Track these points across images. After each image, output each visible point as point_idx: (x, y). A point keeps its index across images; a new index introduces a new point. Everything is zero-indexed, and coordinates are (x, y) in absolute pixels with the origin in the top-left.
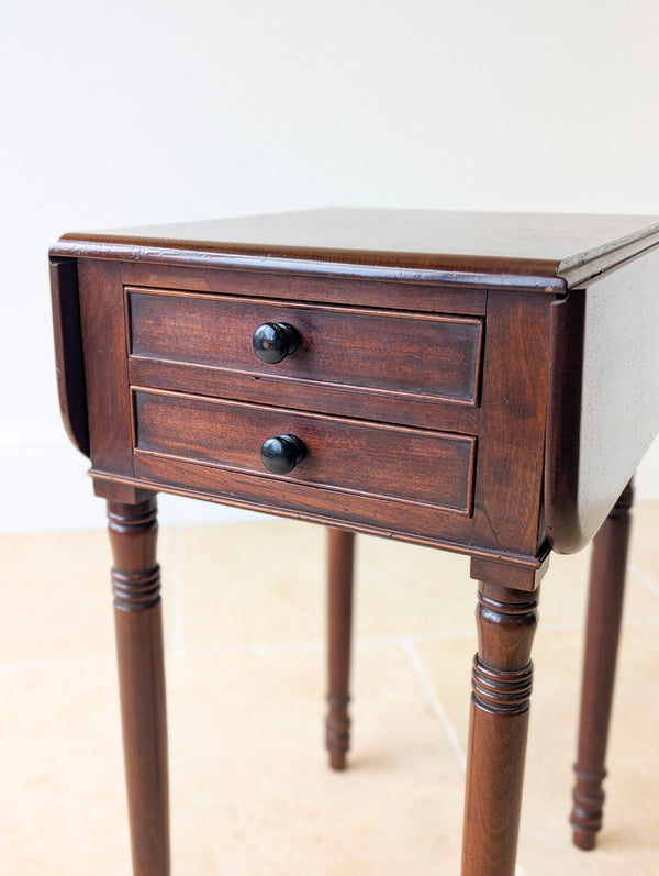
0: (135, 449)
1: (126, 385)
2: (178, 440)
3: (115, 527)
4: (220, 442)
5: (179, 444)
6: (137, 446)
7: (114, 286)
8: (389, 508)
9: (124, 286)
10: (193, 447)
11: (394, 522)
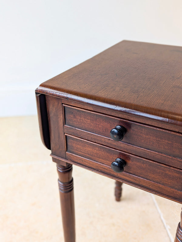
0: (67, 152)
1: (63, 133)
2: (81, 152)
3: (59, 170)
4: (95, 155)
5: (81, 153)
6: (67, 151)
7: (58, 103)
8: (155, 185)
9: (62, 104)
10: (86, 155)
11: (156, 190)
